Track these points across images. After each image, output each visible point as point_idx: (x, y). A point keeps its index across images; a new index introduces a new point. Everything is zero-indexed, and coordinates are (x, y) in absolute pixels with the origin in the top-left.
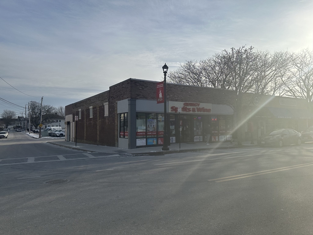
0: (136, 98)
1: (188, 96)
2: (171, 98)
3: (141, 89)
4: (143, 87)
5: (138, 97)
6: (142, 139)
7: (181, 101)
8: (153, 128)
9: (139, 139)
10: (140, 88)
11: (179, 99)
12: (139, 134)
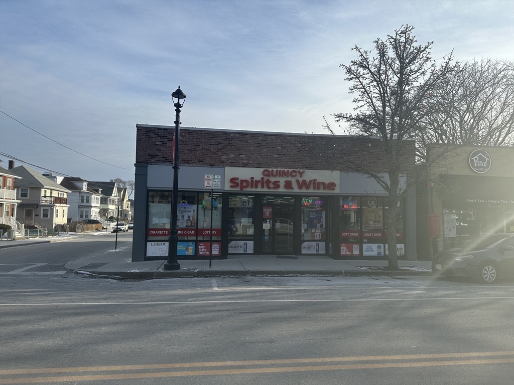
0: (147, 163)
1: (275, 156)
2: (230, 161)
3: (161, 143)
4: (165, 140)
5: (152, 160)
6: (160, 243)
7: (256, 166)
8: (189, 221)
9: (153, 243)
10: (157, 143)
11: (251, 162)
12: (153, 232)
